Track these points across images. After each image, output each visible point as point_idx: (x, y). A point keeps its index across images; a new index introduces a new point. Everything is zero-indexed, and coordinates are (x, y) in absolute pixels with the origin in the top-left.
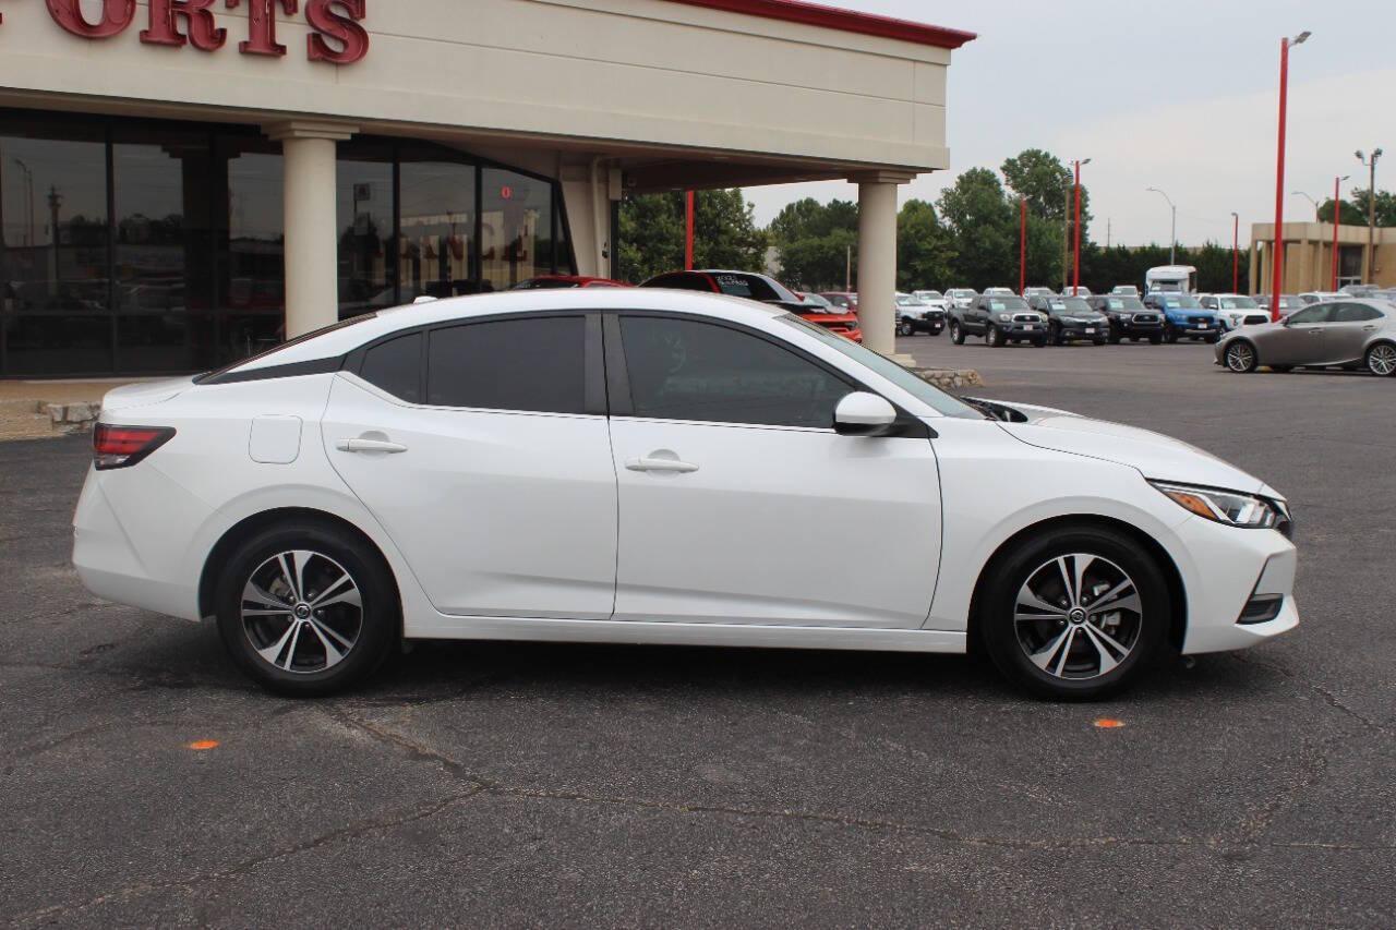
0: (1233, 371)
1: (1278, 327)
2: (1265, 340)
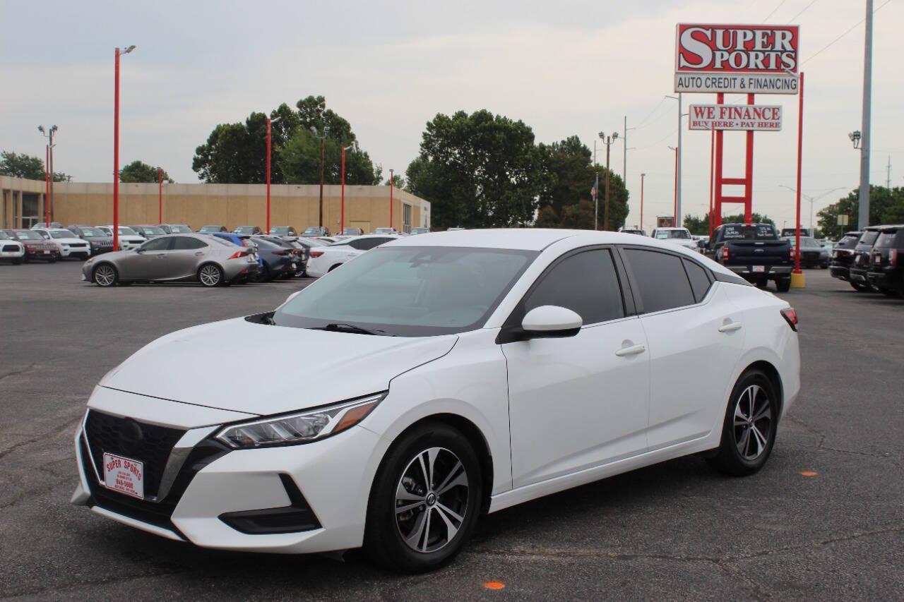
1: (133, 253)
2: (124, 263)
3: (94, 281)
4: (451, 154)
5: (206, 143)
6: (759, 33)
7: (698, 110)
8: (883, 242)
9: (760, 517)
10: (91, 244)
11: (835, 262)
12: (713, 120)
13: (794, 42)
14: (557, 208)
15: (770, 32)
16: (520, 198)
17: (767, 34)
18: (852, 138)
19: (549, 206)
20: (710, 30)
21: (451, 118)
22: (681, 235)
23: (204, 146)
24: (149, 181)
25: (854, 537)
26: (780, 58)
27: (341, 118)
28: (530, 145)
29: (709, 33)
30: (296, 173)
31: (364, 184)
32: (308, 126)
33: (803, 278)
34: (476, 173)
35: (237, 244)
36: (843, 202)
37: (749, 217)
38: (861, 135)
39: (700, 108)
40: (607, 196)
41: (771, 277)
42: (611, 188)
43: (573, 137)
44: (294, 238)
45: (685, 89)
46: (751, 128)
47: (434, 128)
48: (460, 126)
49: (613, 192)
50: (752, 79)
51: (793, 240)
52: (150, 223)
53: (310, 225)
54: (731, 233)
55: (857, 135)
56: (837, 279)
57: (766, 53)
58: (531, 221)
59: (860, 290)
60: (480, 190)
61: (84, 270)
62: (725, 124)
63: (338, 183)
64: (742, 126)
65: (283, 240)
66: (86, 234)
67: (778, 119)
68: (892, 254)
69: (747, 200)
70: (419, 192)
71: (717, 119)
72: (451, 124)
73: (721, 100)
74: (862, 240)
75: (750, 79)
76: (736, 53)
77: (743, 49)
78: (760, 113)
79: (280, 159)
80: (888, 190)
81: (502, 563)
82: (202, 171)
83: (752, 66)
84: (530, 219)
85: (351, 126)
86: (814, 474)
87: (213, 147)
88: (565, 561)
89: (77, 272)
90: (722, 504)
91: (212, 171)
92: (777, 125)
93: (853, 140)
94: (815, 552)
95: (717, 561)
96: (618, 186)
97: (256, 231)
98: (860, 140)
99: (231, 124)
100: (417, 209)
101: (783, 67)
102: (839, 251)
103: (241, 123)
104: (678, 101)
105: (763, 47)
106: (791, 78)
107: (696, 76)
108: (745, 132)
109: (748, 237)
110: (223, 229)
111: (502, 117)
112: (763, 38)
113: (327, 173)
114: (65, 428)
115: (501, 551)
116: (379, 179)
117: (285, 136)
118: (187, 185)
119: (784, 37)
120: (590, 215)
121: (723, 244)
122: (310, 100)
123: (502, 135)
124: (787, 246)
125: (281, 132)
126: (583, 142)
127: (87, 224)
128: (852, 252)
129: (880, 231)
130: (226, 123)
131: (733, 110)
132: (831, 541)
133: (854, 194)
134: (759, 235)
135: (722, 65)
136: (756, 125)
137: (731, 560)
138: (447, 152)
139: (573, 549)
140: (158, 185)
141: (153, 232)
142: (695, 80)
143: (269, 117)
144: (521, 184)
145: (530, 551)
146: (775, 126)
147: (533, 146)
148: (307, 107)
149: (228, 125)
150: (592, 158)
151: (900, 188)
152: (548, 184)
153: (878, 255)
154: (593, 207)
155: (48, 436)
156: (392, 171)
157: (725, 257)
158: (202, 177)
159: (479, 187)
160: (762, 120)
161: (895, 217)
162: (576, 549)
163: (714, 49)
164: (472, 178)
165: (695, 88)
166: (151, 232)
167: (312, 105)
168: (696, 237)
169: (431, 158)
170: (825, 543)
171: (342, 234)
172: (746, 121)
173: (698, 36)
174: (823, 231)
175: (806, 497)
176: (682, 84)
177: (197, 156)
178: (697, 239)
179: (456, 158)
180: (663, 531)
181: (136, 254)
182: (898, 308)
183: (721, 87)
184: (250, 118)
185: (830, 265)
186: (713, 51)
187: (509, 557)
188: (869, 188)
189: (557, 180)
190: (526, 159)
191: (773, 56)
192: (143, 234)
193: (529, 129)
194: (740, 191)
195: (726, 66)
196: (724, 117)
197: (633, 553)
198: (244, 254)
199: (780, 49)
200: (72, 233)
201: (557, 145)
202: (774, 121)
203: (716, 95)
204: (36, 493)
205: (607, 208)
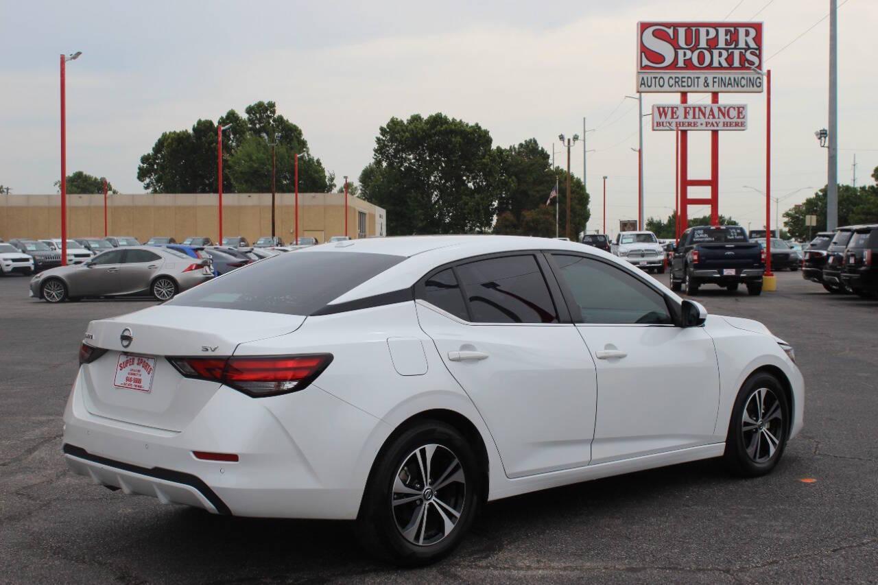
0: (48, 302)
1: (82, 268)
2: (74, 277)
3: (42, 296)
4: (406, 159)
5: (151, 152)
6: (722, 31)
7: (662, 111)
8: (857, 242)
9: (765, 526)
10: (34, 259)
11: (807, 264)
12: (677, 120)
13: (758, 39)
14: (517, 213)
15: (733, 29)
16: (478, 204)
17: (730, 31)
18: (819, 136)
19: (508, 212)
20: (672, 28)
21: (405, 122)
22: (647, 239)
23: (149, 155)
24: (92, 192)
25: (863, 544)
26: (745, 55)
27: (292, 124)
28: (487, 149)
29: (670, 31)
30: (246, 181)
31: (316, 192)
32: (257, 132)
33: (775, 280)
34: (432, 178)
35: (192, 256)
36: (810, 202)
37: (716, 219)
38: (828, 133)
39: (664, 108)
40: (568, 200)
41: (743, 280)
42: (572, 192)
43: (531, 140)
44: (248, 249)
45: (647, 89)
46: (715, 128)
47: (387, 132)
48: (414, 130)
49: (573, 195)
50: (716, 78)
51: (762, 242)
52: (95, 236)
53: (261, 235)
54: (700, 235)
55: (823, 134)
56: (809, 281)
57: (730, 51)
58: (490, 227)
59: (833, 292)
60: (436, 196)
61: (31, 286)
62: (689, 124)
63: (290, 191)
64: (707, 126)
65: (238, 252)
66: (29, 249)
67: (743, 118)
68: (867, 254)
69: (713, 202)
70: (373, 199)
71: (681, 119)
72: (404, 128)
73: (684, 100)
74: (834, 240)
75: (714, 78)
76: (699, 50)
77: (706, 46)
78: (724, 112)
79: (229, 167)
80: (854, 189)
81: (509, 578)
82: (148, 180)
83: (716, 64)
84: (489, 225)
85: (303, 132)
86: (814, 480)
87: (159, 155)
88: (574, 575)
89: (24, 288)
90: (725, 514)
91: (158, 181)
92: (743, 124)
93: (820, 138)
94: (826, 560)
95: (728, 571)
96: (578, 190)
97: (207, 241)
98: (827, 138)
99: (178, 131)
100: (373, 216)
101: (747, 65)
102: (810, 252)
103: (186, 131)
104: (638, 101)
105: (726, 45)
106: (756, 76)
107: (659, 76)
108: (710, 132)
109: (717, 240)
110: (172, 241)
111: (458, 120)
112: (726, 35)
113: (278, 181)
114: (35, 451)
115: (506, 566)
116: (332, 186)
117: (234, 144)
118: (133, 196)
119: (747, 34)
120: (551, 219)
121: (692, 248)
122: (260, 105)
123: (459, 139)
124: (758, 248)
125: (230, 139)
126: (541, 145)
127: (29, 238)
128: (825, 253)
129: (853, 232)
130: (172, 131)
131: (697, 110)
132: (841, 549)
133: (821, 194)
134: (729, 237)
135: (685, 64)
136: (721, 125)
137: (742, 569)
138: (402, 157)
139: (579, 563)
140: (102, 196)
141: (101, 246)
142: (657, 80)
143: (216, 124)
144: (479, 189)
145: (537, 565)
146: (740, 125)
147: (490, 150)
148: (256, 113)
149: (175, 132)
150: (550, 161)
151: (867, 186)
152: (507, 188)
153: (852, 255)
154: (553, 212)
155: (18, 459)
156: (346, 177)
157: (695, 260)
158: (147, 187)
159: (436, 193)
160: (727, 119)
161: (863, 217)
162: (582, 563)
163: (676, 47)
164: (428, 185)
165: (658, 88)
166: (97, 246)
167: (261, 111)
168: (662, 240)
169: (385, 164)
170: (834, 551)
171: (297, 244)
172: (711, 120)
173: (659, 35)
174: (789, 232)
175: (808, 504)
176: (644, 84)
177: (142, 165)
178: (664, 243)
179: (411, 163)
180: (668, 541)
181: (86, 268)
182: (872, 310)
183: (684, 86)
184: (196, 126)
185: (801, 267)
186: (675, 49)
187: (515, 572)
188: (837, 187)
189: (516, 184)
190: (484, 164)
191: (737, 53)
192: (88, 248)
193: (486, 132)
194: (705, 192)
195: (689, 65)
196: (688, 117)
197: (641, 565)
198: (199, 267)
199: (744, 46)
200: (14, 247)
201: (514, 148)
202: (739, 120)
203: (679, 94)
204: (15, 519)
205: (568, 212)
